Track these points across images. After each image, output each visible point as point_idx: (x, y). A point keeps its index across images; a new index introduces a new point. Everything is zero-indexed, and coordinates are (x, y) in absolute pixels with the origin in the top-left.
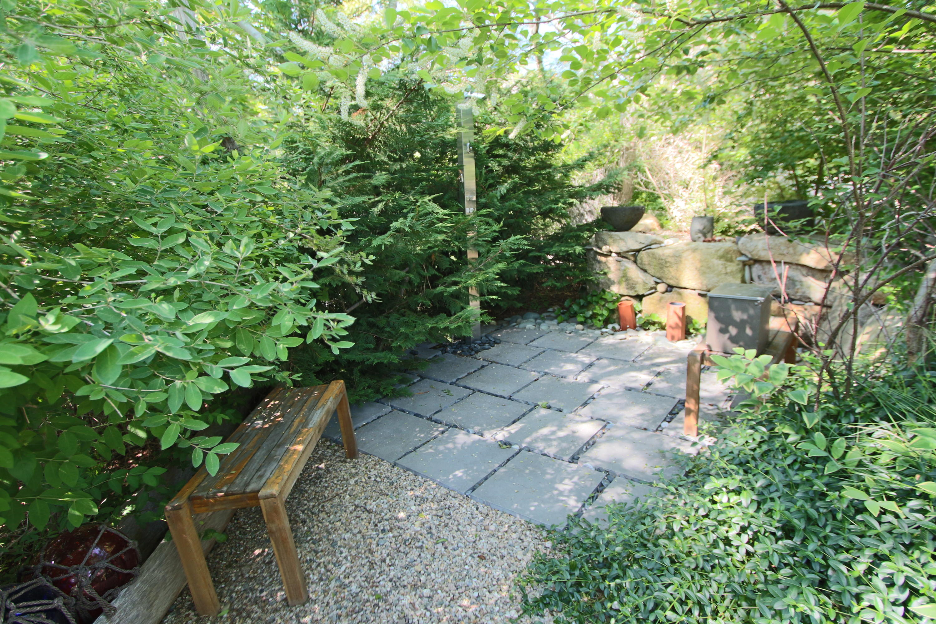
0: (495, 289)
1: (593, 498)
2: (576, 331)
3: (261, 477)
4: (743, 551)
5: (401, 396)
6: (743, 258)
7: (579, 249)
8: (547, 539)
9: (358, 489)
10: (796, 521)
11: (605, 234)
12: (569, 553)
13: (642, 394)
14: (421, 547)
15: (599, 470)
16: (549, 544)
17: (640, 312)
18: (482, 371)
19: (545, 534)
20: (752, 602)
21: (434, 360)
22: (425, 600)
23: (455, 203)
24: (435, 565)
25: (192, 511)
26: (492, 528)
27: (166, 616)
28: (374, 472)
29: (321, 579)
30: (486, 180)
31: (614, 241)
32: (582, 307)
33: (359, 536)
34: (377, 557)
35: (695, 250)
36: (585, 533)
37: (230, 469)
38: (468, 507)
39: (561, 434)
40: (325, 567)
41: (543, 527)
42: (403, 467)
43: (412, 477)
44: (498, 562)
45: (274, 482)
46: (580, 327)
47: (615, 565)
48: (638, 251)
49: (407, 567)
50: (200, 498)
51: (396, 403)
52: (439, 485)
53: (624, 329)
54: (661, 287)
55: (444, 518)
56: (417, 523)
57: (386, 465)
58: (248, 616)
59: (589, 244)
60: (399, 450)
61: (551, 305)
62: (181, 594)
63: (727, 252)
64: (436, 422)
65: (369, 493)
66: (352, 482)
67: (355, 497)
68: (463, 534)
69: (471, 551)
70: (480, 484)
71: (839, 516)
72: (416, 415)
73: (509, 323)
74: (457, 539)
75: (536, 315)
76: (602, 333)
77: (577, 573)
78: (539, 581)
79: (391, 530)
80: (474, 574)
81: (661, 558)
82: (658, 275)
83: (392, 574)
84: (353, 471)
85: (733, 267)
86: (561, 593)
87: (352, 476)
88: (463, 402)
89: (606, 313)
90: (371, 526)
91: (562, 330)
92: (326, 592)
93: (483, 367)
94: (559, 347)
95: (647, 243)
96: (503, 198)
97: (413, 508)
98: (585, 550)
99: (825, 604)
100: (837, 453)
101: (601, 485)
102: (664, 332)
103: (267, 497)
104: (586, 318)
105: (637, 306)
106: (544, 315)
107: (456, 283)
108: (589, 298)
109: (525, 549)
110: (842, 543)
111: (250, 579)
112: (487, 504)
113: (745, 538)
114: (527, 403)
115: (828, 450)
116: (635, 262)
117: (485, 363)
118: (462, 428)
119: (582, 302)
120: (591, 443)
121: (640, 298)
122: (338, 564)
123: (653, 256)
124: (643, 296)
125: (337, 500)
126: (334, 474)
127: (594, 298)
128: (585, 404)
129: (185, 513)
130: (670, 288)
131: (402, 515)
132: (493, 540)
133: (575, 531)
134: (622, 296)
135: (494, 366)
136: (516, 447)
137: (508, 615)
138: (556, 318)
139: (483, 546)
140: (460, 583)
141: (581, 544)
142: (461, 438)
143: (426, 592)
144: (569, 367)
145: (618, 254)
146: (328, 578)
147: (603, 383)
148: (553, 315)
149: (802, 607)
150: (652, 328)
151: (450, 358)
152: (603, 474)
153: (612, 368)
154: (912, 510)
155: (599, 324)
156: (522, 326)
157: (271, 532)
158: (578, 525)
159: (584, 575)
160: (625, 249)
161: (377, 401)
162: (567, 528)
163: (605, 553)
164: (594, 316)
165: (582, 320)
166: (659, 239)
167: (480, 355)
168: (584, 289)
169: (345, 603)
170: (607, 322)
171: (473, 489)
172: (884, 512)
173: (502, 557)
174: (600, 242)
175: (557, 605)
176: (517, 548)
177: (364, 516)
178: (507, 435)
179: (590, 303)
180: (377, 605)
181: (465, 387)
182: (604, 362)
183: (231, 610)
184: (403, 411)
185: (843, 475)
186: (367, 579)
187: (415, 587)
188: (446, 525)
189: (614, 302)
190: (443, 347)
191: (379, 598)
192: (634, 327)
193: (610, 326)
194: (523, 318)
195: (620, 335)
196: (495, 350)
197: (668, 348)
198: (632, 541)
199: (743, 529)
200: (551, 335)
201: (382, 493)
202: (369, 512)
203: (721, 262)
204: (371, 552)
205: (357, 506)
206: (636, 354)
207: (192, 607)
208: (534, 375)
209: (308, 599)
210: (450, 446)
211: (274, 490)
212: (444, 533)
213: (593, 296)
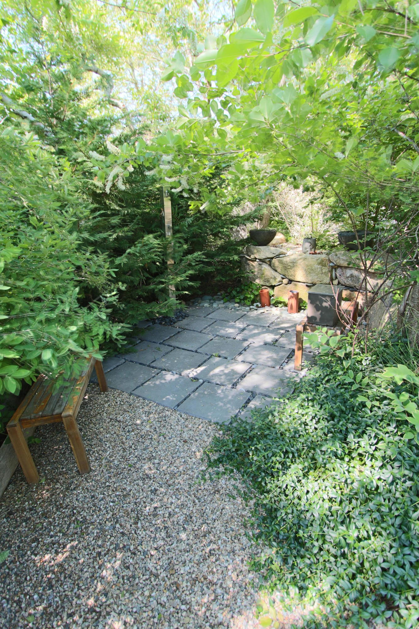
0: (186, 286)
1: (245, 407)
2: (235, 308)
3: (60, 406)
4: (313, 427)
5: (130, 352)
6: (331, 264)
7: (236, 258)
8: (220, 430)
9: (111, 409)
10: (335, 413)
11: (252, 247)
12: (232, 436)
13: (272, 347)
14: (151, 439)
15: (248, 391)
16: (221, 432)
17: (273, 296)
18: (179, 335)
19: (219, 427)
20: (314, 449)
21: (148, 328)
22: (156, 465)
23: (159, 230)
24: (160, 447)
25: (22, 427)
26: (190, 426)
27: (8, 485)
28: (118, 399)
29: (96, 459)
30: (178, 214)
31: (258, 251)
32: (238, 293)
33: (115, 435)
34: (127, 445)
35: (305, 259)
36: (240, 425)
37: (40, 403)
38: (176, 416)
39: (226, 371)
40: (98, 453)
41: (218, 423)
42: (136, 395)
43: (142, 401)
44: (194, 443)
45: (69, 408)
46: (237, 305)
47: (255, 439)
48: (272, 258)
49: (144, 450)
50: (26, 419)
51: (128, 357)
52: (158, 404)
53: (263, 306)
54: (285, 281)
55: (163, 422)
56: (148, 426)
57: (126, 395)
58: (58, 482)
59: (242, 253)
60: (132, 385)
61: (219, 290)
62: (14, 474)
63: (322, 261)
64: (153, 367)
65: (117, 411)
66: (106, 405)
67: (110, 414)
68: (174, 430)
69: (179, 439)
70: (182, 402)
71: (355, 409)
72: (140, 364)
73: (193, 303)
74: (171, 433)
75: (210, 297)
76: (250, 309)
77: (236, 445)
78: (216, 451)
79: (133, 431)
80: (182, 450)
81: (276, 433)
82: (283, 273)
83: (136, 454)
84: (106, 399)
85: (325, 270)
86: (227, 456)
87: (106, 402)
88: (168, 355)
89: (252, 296)
90: (121, 429)
91: (226, 307)
92: (100, 466)
93: (179, 332)
94: (224, 319)
95: (277, 254)
96: (190, 226)
97: (145, 418)
98: (240, 434)
99: (344, 447)
100: (358, 380)
101: (249, 399)
102: (286, 308)
103: (66, 417)
104: (241, 300)
105: (272, 292)
106: (215, 297)
107: (162, 283)
108: (243, 287)
109: (208, 436)
110: (354, 421)
111: (55, 463)
112: (186, 413)
113: (314, 421)
114: (206, 354)
115: (355, 379)
116: (270, 265)
117: (180, 330)
118: (169, 371)
119: (238, 289)
120: (243, 376)
121: (273, 287)
122: (105, 451)
123: (281, 262)
124: (275, 286)
125: (99, 416)
126: (94, 401)
127: (246, 287)
128: (240, 354)
129: (18, 428)
130: (290, 281)
131: (138, 422)
132: (191, 432)
133: (235, 425)
134: (263, 286)
135: (186, 332)
136: (201, 381)
137: (201, 469)
138: (223, 299)
139: (186, 436)
140: (174, 455)
141: (238, 431)
142: (169, 377)
143: (157, 461)
144: (230, 331)
145: (260, 260)
146: (100, 458)
147: (250, 340)
148: (221, 297)
149: (334, 449)
150: (280, 305)
151: (158, 327)
152: (250, 394)
153: (256, 331)
154: (385, 405)
155: (249, 303)
156: (201, 305)
157: (69, 435)
158: (236, 421)
159: (240, 445)
160: (264, 257)
161: (116, 356)
162: (231, 423)
163: (251, 433)
164: (246, 298)
165: (238, 301)
166: (284, 251)
167: (176, 325)
168: (240, 281)
169: (112, 470)
170: (253, 302)
171: (178, 405)
172: (373, 406)
173: (196, 441)
174: (249, 252)
175: (226, 461)
176: (204, 436)
177: (116, 424)
178: (195, 374)
179: (243, 290)
180: (130, 470)
181: (169, 346)
182: (251, 327)
183: (47, 479)
184: (132, 362)
185: (359, 390)
186: (123, 457)
187: (150, 459)
188: (164, 426)
189: (257, 290)
190: (153, 320)
191: (131, 466)
192: (269, 305)
193: (255, 304)
194: (202, 300)
195: (261, 310)
196: (185, 321)
197: (289, 318)
198: (263, 426)
199: (313, 418)
200: (219, 311)
201: (125, 411)
202: (119, 422)
203: (319, 266)
204: (123, 443)
205: (111, 419)
206: (270, 322)
207: (23, 479)
208: (210, 337)
209: (91, 470)
210: (163, 381)
211: (70, 412)
212: (164, 430)
213: (245, 286)
